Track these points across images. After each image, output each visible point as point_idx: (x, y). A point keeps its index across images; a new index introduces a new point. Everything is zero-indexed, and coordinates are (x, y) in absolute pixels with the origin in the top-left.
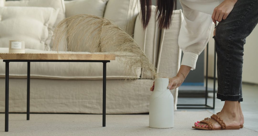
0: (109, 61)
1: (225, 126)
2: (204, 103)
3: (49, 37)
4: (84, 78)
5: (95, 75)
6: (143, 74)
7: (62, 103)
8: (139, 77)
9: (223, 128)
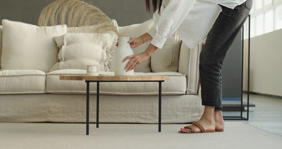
0: (163, 81)
1: (204, 130)
2: (240, 115)
3: (107, 59)
4: (140, 94)
5: (149, 92)
6: (188, 90)
7: (121, 115)
8: (185, 93)
9: (202, 131)
